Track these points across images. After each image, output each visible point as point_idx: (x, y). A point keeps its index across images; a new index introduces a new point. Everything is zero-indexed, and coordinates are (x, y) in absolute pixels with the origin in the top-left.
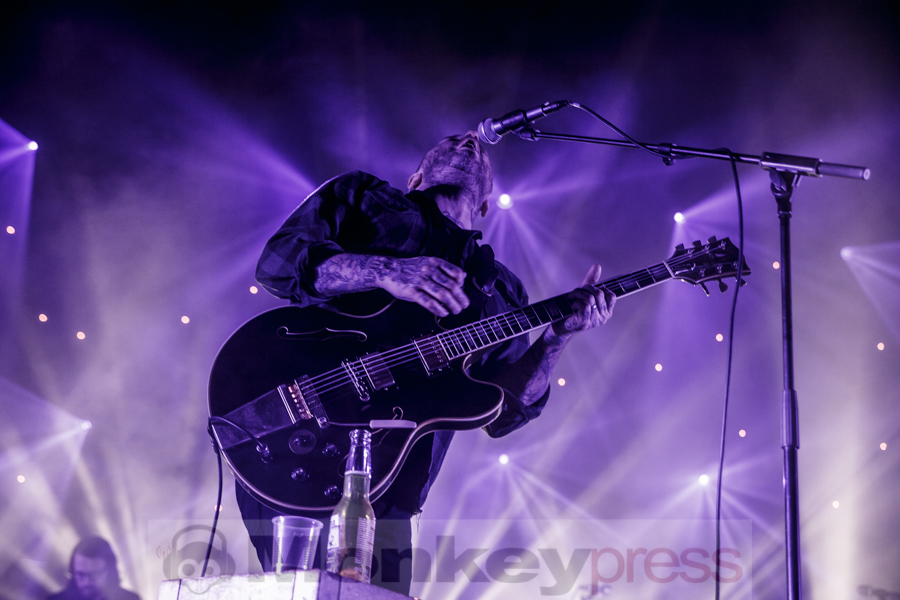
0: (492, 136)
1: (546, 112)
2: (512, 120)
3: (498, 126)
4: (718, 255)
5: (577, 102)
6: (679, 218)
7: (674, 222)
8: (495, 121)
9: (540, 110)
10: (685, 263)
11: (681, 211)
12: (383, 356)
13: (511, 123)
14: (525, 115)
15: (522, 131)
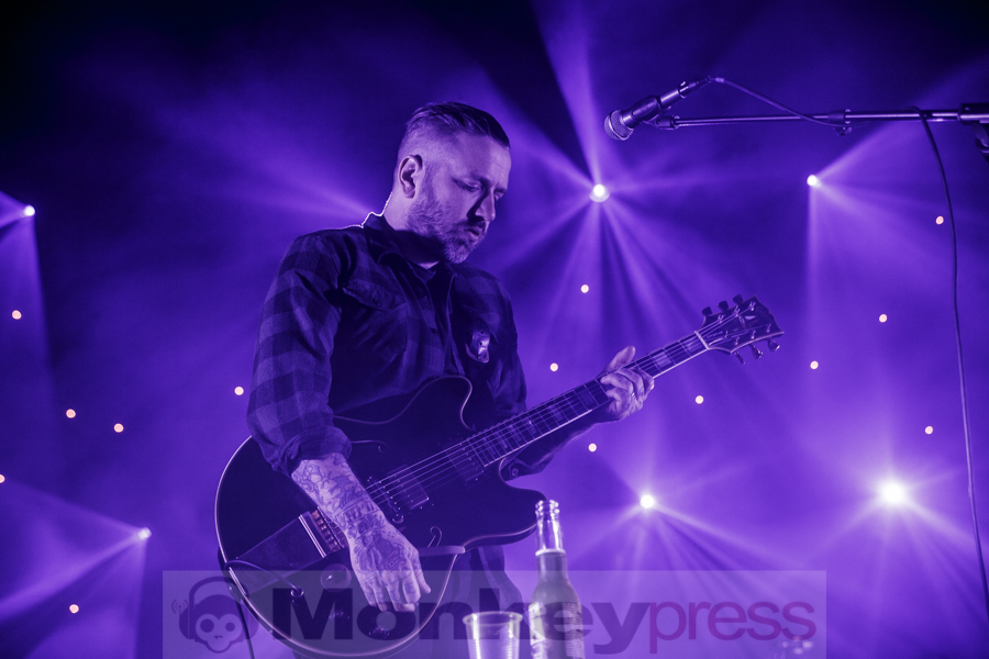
0: (623, 132)
1: (683, 93)
2: (644, 108)
3: (628, 118)
4: (749, 318)
5: (721, 76)
6: (813, 181)
7: (807, 187)
8: (623, 113)
9: (677, 92)
10: (718, 331)
11: (816, 172)
12: (412, 469)
13: (643, 112)
14: (659, 101)
15: (658, 120)
